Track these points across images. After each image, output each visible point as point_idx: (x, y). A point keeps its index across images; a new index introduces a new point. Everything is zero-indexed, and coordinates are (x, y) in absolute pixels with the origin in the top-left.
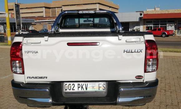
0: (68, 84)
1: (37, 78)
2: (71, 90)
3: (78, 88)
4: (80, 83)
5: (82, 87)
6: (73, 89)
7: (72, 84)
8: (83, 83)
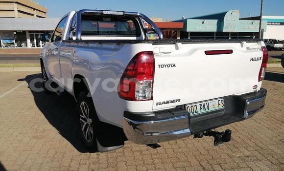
0: (190, 106)
1: (168, 103)
2: (195, 113)
3: (201, 109)
4: (202, 103)
5: (204, 108)
6: (196, 112)
7: (194, 105)
8: (204, 103)
